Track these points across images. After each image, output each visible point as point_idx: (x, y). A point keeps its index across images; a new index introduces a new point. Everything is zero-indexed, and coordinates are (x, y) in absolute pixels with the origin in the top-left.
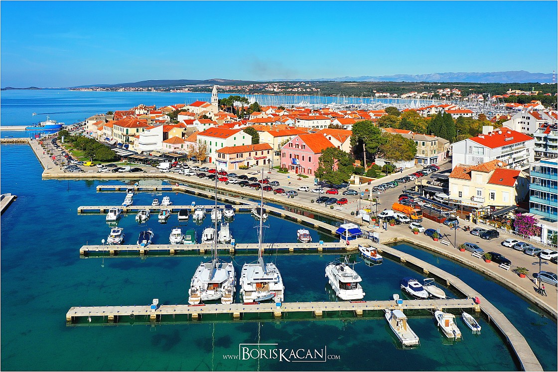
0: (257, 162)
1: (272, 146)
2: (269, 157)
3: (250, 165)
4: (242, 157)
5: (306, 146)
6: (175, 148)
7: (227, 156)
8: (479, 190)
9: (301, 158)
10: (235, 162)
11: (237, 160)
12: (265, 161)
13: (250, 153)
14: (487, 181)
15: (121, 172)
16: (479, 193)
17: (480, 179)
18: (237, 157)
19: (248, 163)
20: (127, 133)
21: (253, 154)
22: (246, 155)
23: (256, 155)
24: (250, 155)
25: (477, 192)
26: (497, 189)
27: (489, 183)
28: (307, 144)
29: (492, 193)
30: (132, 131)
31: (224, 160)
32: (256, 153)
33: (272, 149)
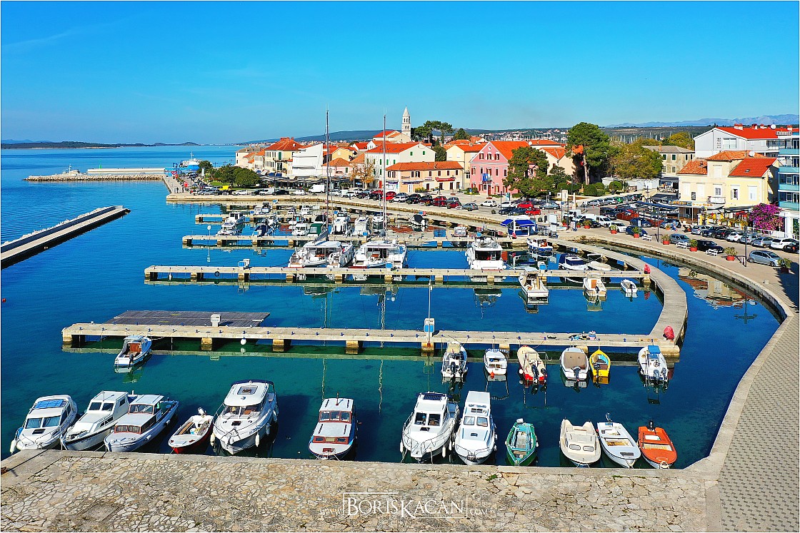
0: (441, 185)
1: (462, 165)
2: (458, 179)
3: (430, 188)
4: (419, 176)
5: (501, 155)
6: (337, 172)
7: (399, 174)
8: (718, 187)
9: (494, 172)
10: (409, 183)
11: (412, 180)
12: (451, 184)
13: (430, 173)
14: (728, 173)
15: (263, 194)
16: (718, 191)
17: (719, 172)
18: (413, 176)
19: (428, 185)
20: (280, 158)
21: (435, 173)
22: (425, 174)
23: (439, 174)
24: (430, 175)
25: (715, 190)
26: (742, 183)
27: (730, 176)
28: (502, 153)
29: (735, 190)
30: (286, 155)
31: (395, 179)
32: (439, 173)
33: (462, 169)
